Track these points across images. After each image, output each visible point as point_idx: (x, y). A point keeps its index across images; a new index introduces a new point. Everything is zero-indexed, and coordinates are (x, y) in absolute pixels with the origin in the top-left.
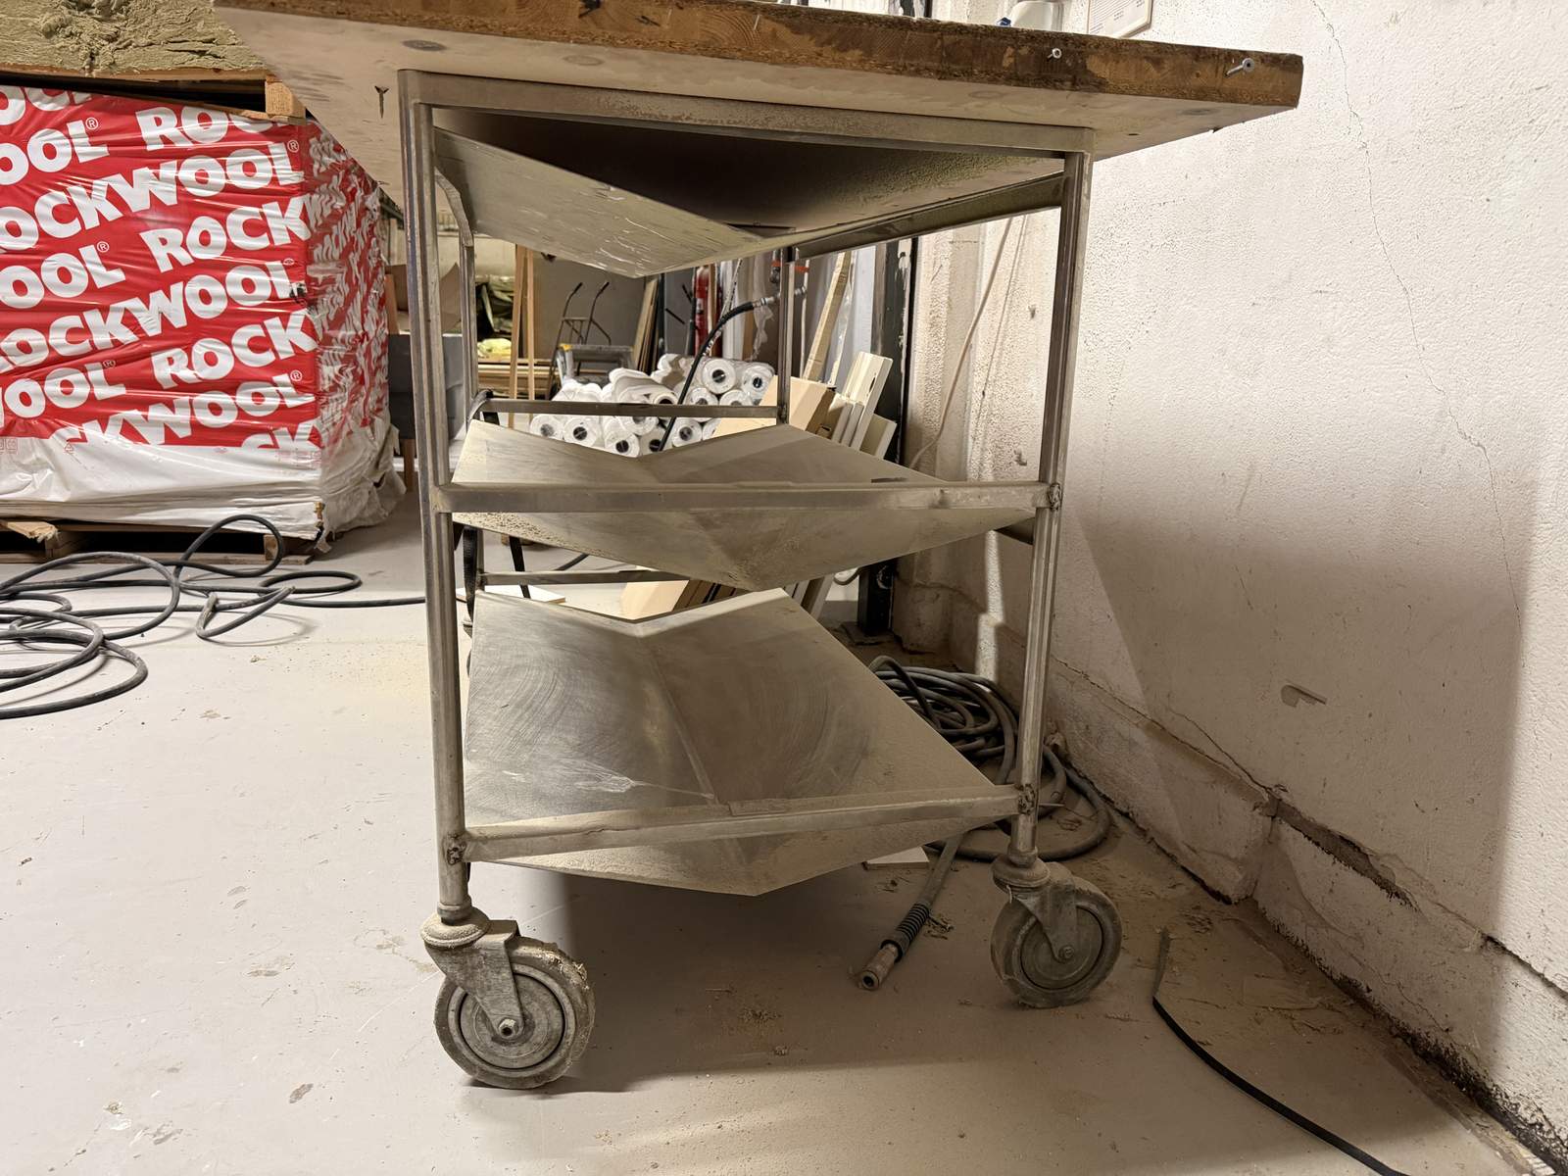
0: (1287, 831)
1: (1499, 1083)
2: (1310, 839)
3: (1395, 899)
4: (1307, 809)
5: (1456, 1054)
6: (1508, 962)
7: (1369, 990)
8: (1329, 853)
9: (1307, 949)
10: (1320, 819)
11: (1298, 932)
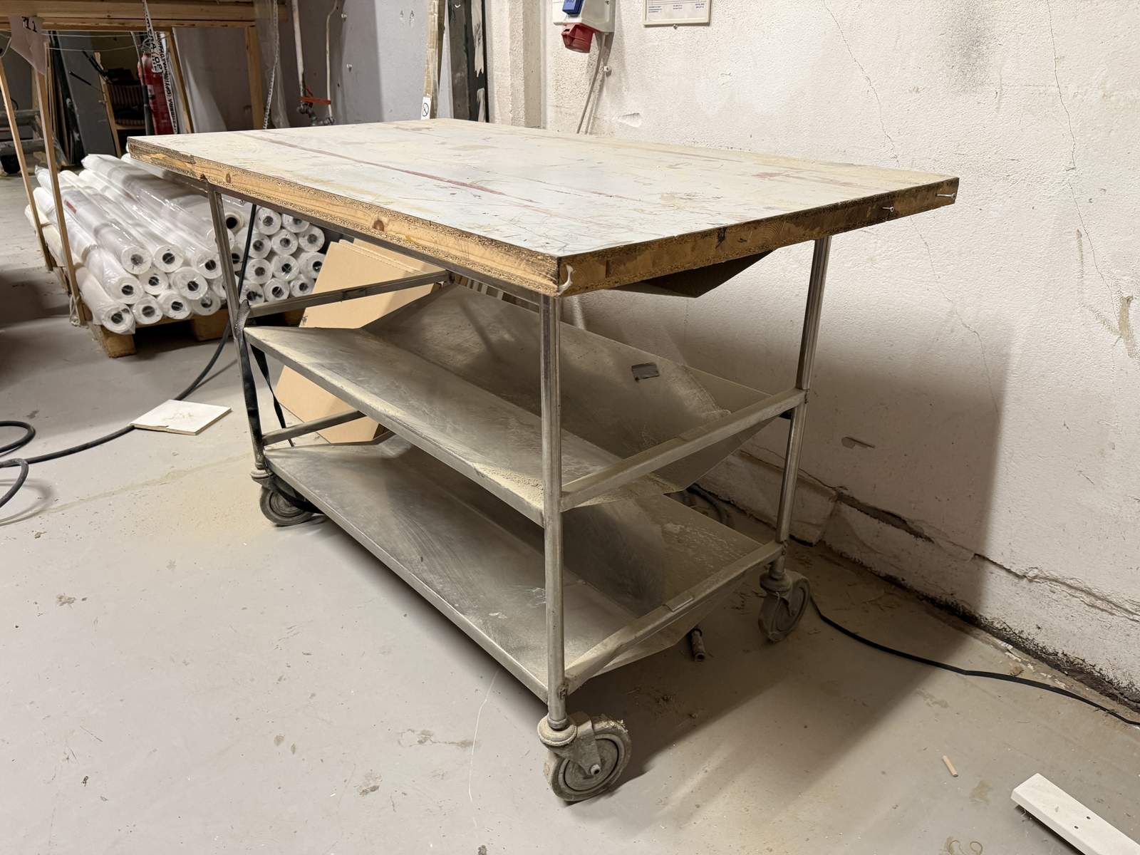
0: (845, 508)
1: (982, 614)
2: (861, 511)
3: (919, 539)
4: (862, 498)
5: (957, 604)
6: (987, 564)
7: (903, 580)
8: (875, 518)
9: (862, 563)
10: (872, 503)
11: (856, 555)
